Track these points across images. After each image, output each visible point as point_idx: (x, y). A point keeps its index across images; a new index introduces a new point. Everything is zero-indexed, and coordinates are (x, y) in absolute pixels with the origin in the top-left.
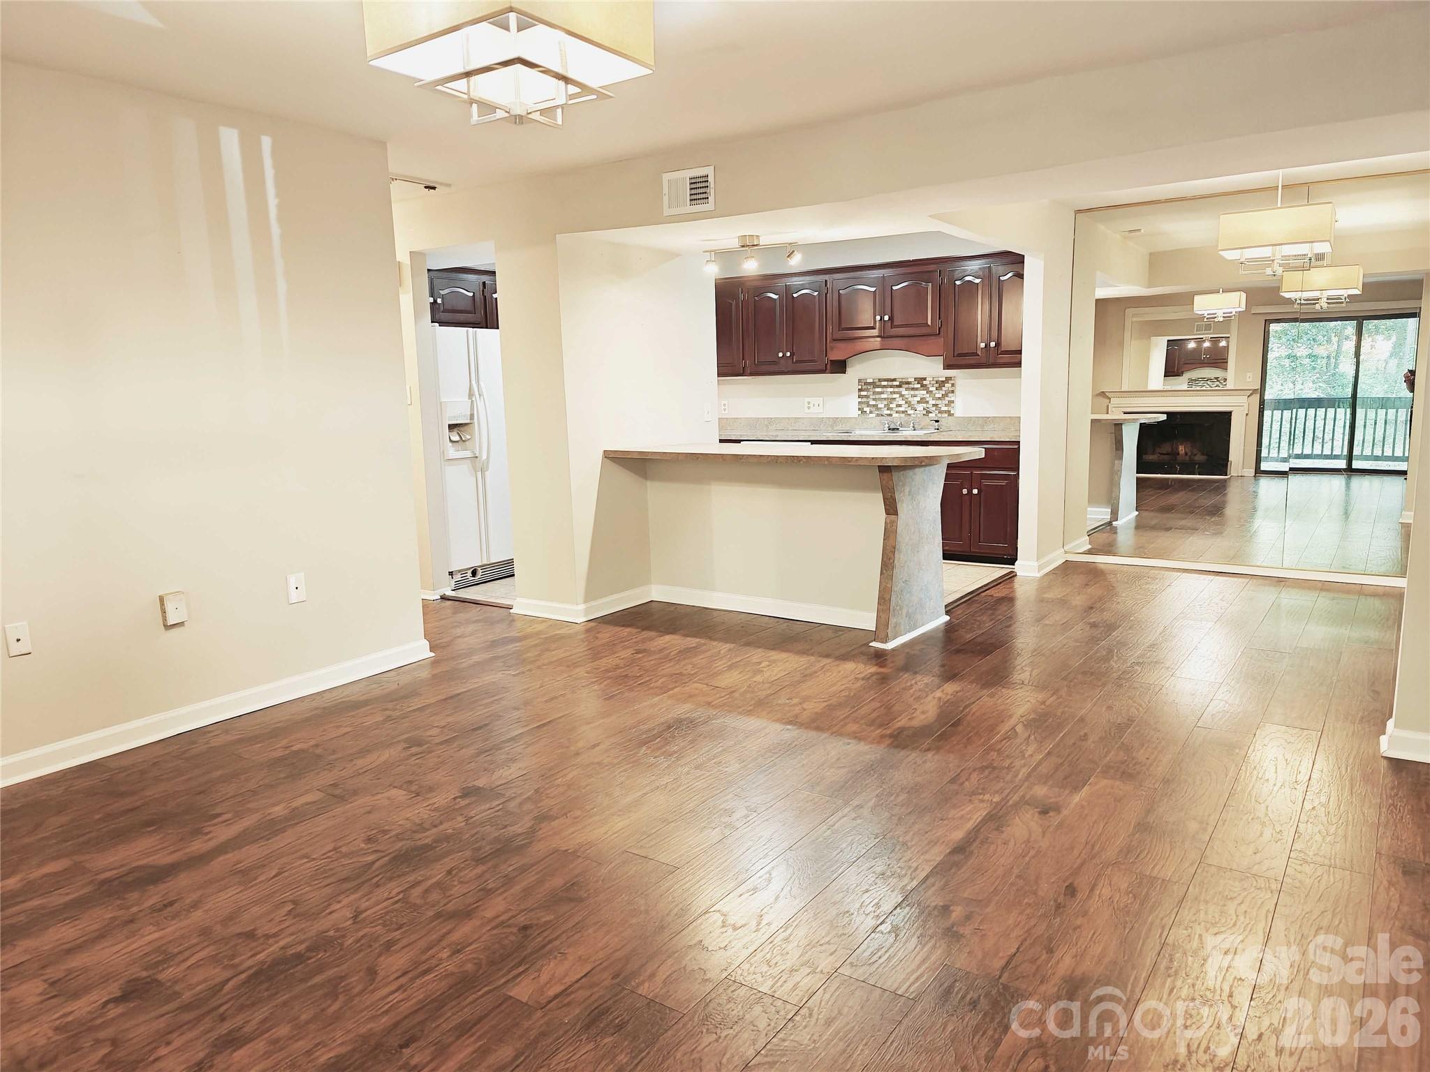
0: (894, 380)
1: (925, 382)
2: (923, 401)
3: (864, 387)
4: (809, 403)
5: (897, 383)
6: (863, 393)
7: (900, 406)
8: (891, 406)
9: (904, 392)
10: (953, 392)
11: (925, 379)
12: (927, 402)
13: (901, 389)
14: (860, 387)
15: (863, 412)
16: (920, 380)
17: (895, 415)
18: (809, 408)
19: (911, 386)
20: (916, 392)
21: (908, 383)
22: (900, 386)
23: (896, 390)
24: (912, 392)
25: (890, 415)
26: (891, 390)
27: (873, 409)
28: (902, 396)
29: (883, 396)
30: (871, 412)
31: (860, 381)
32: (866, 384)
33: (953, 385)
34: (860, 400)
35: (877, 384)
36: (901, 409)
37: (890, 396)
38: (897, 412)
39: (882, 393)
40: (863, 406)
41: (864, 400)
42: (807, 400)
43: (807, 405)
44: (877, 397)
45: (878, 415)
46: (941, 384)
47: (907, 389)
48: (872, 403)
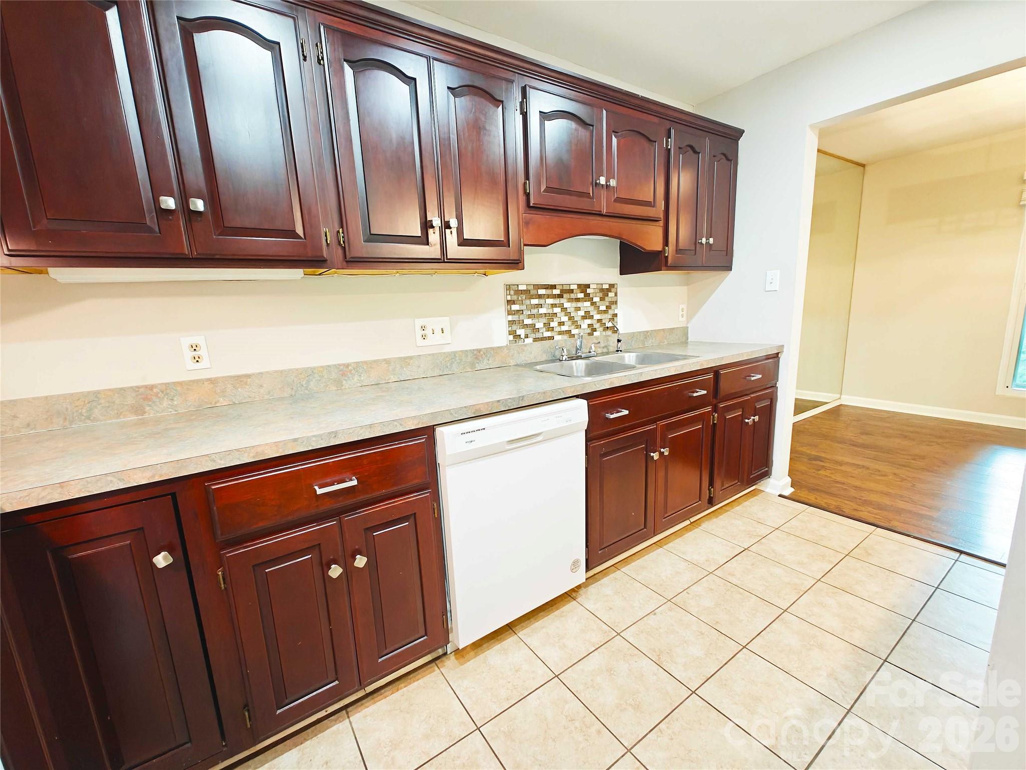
0: (553, 287)
1: (589, 291)
2: (587, 316)
3: (515, 298)
4: (423, 328)
5: (556, 292)
6: (515, 307)
7: (561, 324)
8: (552, 324)
9: (567, 305)
10: (616, 303)
11: (588, 286)
12: (592, 317)
13: (562, 301)
14: (509, 298)
15: (517, 337)
16: (584, 288)
17: (558, 338)
18: (424, 337)
19: (573, 296)
20: (579, 304)
21: (572, 291)
22: (560, 296)
23: (557, 301)
24: (574, 304)
25: (552, 338)
26: (550, 301)
27: (529, 331)
28: (564, 309)
29: (542, 311)
30: (527, 336)
31: (508, 287)
32: (518, 292)
33: (616, 295)
34: (510, 318)
35: (533, 292)
36: (564, 328)
37: (550, 311)
38: (560, 333)
39: (541, 306)
40: (514, 327)
41: (515, 318)
42: (419, 322)
43: (420, 333)
44: (534, 311)
45: (535, 340)
46: (605, 292)
47: (570, 300)
48: (528, 321)
